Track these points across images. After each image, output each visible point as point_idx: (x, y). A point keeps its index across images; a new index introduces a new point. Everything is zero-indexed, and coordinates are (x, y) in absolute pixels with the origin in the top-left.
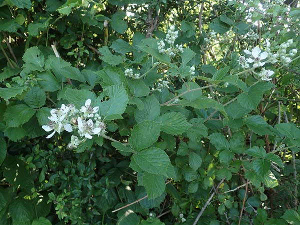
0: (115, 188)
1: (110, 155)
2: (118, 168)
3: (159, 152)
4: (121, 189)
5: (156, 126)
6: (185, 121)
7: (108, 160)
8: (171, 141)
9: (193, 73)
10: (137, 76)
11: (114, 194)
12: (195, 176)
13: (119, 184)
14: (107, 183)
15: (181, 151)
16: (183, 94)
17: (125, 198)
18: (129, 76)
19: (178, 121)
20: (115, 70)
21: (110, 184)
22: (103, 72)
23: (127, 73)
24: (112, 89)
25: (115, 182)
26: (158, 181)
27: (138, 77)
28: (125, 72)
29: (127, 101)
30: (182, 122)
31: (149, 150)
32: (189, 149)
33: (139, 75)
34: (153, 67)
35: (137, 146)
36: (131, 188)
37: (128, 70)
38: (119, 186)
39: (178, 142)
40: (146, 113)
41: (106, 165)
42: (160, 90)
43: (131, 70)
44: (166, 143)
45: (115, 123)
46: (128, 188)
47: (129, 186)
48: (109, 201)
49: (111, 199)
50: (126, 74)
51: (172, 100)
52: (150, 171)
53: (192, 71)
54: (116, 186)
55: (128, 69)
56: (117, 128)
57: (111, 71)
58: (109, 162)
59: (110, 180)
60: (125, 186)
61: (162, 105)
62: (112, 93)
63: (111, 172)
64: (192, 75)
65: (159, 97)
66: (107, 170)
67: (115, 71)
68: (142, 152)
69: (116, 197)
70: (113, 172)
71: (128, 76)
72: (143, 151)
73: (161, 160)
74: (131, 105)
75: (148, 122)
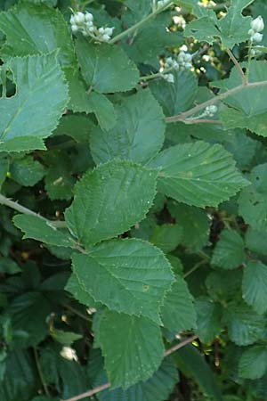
0: (31, 350)
1: (25, 255)
2: (45, 294)
3: (145, 254)
4: (47, 355)
5: (145, 178)
6: (230, 170)
7: (14, 268)
8: (196, 225)
9: (259, 37)
10: (106, 33)
11: (27, 369)
12: (259, 330)
13: (42, 338)
14: (7, 334)
15: (222, 256)
16: (229, 92)
17: (57, 381)
18: (84, 33)
19: (211, 169)
20: (43, 13)
21: (15, 338)
22: (10, 18)
23: (77, 24)
24: (27, 67)
25: (29, 331)
26: (144, 337)
27: (107, 37)
28: (72, 20)
29: (64, 103)
30: (223, 173)
31: (121, 247)
32: (246, 249)
33: (110, 30)
34: (154, 11)
35: (87, 231)
36: (77, 354)
37: (78, 17)
38: (42, 344)
39: (217, 229)
40: (122, 140)
41: (10, 280)
42: (171, 78)
43: (89, 16)
44: (181, 228)
45: (37, 163)
46: (69, 353)
47: (73, 347)
48: (9, 388)
49: (16, 381)
50: (74, 28)
51: (198, 107)
52: (116, 305)
53: (255, 31)
54: (35, 346)
55: (80, 13)
56: (40, 175)
57: (30, 14)
58: (18, 274)
59: (14, 325)
60: (60, 347)
61: (172, 119)
62: (25, 79)
63: (23, 303)
64: (256, 43)
65: (170, 97)
66: (11, 298)
67: (42, 17)
68: (99, 248)
69: (30, 377)
70: (28, 303)
71: (79, 32)
72: (103, 246)
73: (149, 276)
74: (77, 114)
75: (122, 164)
